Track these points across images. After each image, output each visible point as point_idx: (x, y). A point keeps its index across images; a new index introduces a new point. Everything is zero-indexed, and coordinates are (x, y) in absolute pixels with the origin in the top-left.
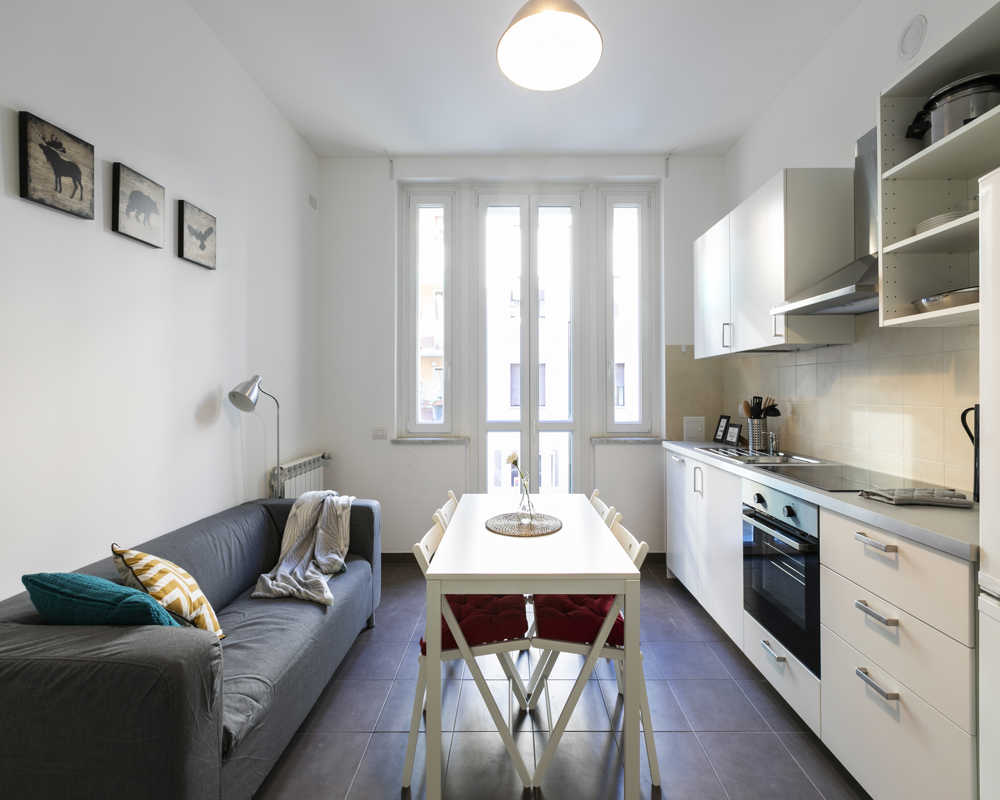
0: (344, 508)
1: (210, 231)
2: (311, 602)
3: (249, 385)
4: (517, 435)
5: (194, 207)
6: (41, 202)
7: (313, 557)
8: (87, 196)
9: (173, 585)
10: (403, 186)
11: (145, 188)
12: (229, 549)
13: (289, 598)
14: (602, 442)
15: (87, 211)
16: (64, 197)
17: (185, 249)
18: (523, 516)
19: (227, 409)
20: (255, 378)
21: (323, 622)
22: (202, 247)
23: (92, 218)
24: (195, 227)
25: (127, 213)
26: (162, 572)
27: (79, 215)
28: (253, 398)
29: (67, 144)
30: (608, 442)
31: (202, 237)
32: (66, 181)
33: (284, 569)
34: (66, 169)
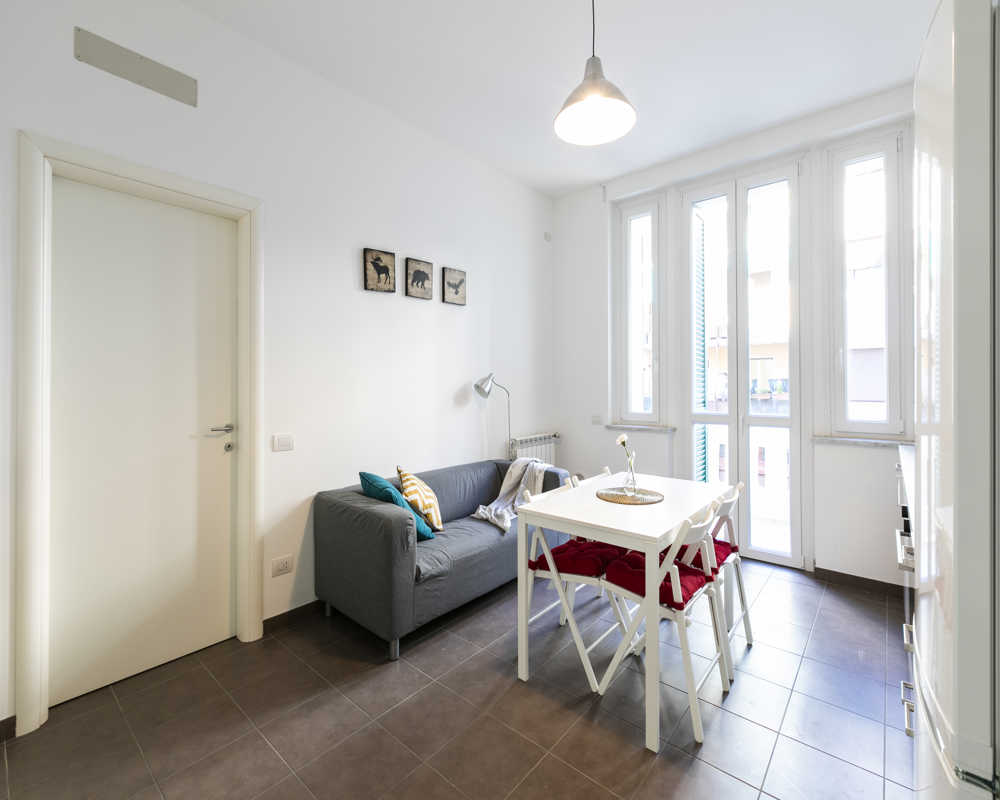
0: (540, 471)
1: (462, 281)
2: (496, 526)
3: (485, 380)
4: (725, 428)
5: (450, 269)
6: (372, 290)
7: (514, 502)
8: (392, 281)
9: (416, 491)
10: (617, 205)
11: (422, 268)
12: (465, 485)
13: (486, 521)
14: (821, 442)
15: (392, 288)
16: (381, 285)
17: (446, 297)
18: (629, 490)
19: (474, 396)
20: (491, 375)
21: (499, 540)
22: (457, 293)
23: (394, 291)
24: (451, 282)
25: (412, 284)
26: (413, 484)
27: (389, 291)
28: (487, 390)
29: (383, 257)
30: (833, 443)
31: (456, 287)
32: (383, 276)
33: (493, 506)
34: (383, 270)
